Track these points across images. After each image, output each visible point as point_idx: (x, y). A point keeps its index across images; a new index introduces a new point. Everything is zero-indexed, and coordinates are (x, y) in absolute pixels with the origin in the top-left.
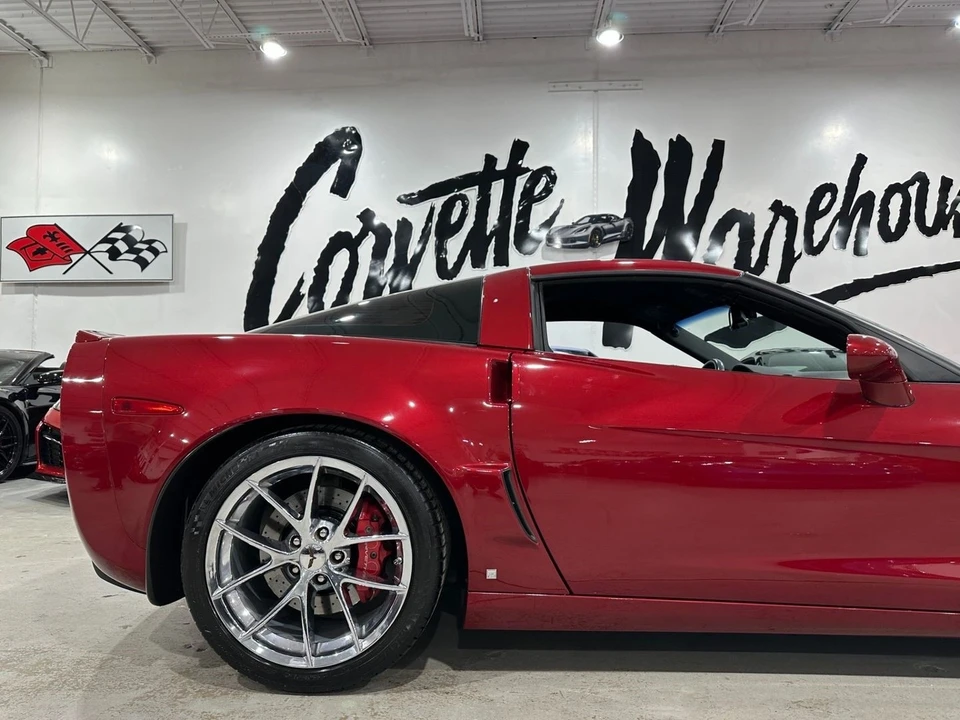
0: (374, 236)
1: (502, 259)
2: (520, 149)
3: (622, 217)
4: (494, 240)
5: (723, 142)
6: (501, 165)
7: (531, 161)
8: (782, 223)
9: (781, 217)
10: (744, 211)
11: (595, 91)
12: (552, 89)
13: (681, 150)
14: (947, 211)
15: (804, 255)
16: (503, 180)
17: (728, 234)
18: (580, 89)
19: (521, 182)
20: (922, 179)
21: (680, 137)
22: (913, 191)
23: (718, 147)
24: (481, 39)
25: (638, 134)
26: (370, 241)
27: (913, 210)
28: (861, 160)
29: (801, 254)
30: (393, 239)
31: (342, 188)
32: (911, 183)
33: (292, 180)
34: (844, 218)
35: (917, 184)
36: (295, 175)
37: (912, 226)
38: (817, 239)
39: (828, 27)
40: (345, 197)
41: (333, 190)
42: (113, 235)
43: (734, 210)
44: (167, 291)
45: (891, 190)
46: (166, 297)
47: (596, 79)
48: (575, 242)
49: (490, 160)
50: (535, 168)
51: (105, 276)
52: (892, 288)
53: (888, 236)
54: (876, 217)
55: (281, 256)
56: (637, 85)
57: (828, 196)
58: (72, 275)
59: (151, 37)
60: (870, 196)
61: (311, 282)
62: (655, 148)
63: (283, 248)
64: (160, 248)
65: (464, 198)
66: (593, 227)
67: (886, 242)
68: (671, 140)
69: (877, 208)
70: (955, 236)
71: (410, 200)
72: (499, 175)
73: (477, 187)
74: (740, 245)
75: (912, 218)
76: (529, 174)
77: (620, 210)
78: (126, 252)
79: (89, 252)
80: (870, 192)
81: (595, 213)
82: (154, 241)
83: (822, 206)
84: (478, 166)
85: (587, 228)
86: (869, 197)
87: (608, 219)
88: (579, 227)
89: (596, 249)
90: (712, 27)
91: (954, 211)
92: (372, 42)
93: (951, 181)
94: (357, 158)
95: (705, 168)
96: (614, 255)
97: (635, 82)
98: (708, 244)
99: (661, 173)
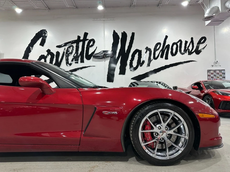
0: (50, 56)
1: (82, 61)
2: (86, 34)
4: (80, 56)
6: (82, 38)
7: (89, 37)
8: (148, 52)
10: (139, 49)
11: (104, 21)
12: (94, 20)
13: (124, 35)
14: (187, 49)
15: (153, 60)
17: (136, 55)
18: (100, 20)
19: (86, 42)
20: (180, 41)
21: (124, 32)
22: (179, 44)
23: (133, 34)
24: (76, 8)
25: (114, 31)
26: (49, 57)
27: (179, 48)
28: (167, 37)
29: (152, 60)
30: (55, 56)
31: (42, 44)
32: (178, 42)
34: (163, 51)
35: (180, 42)
36: (31, 41)
37: (179, 52)
38: (156, 56)
39: (158, 5)
40: (43, 46)
41: (40, 45)
43: (137, 49)
45: (173, 44)
47: (104, 18)
48: (99, 57)
49: (79, 37)
50: (90, 39)
52: (174, 67)
54: (170, 50)
56: (114, 19)
57: (159, 45)
60: (169, 45)
62: (118, 34)
66: (104, 53)
67: (173, 56)
68: (122, 32)
69: (170, 48)
70: (188, 55)
72: (81, 41)
73: (76, 44)
74: (138, 57)
75: (178, 50)
76: (88, 40)
77: (110, 49)
81: (104, 50)
83: (158, 48)
84: (76, 39)
85: (102, 54)
87: (107, 51)
88: (100, 53)
89: (105, 59)
90: (131, 5)
91: (188, 49)
92: (49, 9)
93: (187, 41)
94: (46, 37)
95: (130, 39)
96: (109, 60)
97: (113, 19)
98: (131, 57)
99: (120, 40)
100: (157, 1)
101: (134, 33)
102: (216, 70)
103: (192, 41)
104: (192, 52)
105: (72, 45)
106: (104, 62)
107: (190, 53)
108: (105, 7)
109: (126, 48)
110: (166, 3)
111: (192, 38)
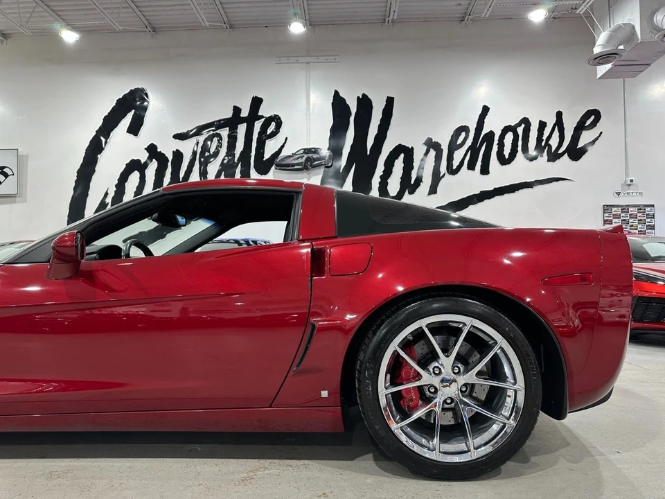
0: (156, 162)
2: (257, 102)
3: (325, 150)
4: (240, 164)
5: (393, 98)
6: (245, 113)
7: (265, 111)
8: (432, 153)
9: (431, 149)
10: (406, 146)
11: (308, 63)
12: (279, 62)
13: (365, 104)
14: (543, 144)
15: (447, 175)
16: (245, 124)
17: (396, 161)
18: (297, 62)
19: (258, 125)
20: (526, 121)
21: (364, 95)
22: (520, 130)
23: (390, 102)
24: (228, 27)
25: (336, 93)
26: (154, 165)
27: (520, 143)
28: (486, 110)
29: (444, 174)
30: (170, 164)
31: (134, 129)
32: (519, 125)
33: (101, 124)
34: (474, 150)
35: (523, 125)
36: (102, 121)
37: (520, 154)
38: (456, 164)
39: (462, 19)
40: (136, 135)
41: (129, 131)
43: (400, 145)
44: (15, 202)
45: (506, 130)
46: (14, 206)
47: (308, 55)
48: (294, 166)
49: (237, 110)
50: (267, 115)
52: (506, 196)
53: (504, 161)
54: (495, 148)
55: (93, 177)
56: (335, 59)
57: (463, 134)
61: (113, 194)
62: (347, 103)
63: (94, 171)
64: (9, 172)
65: (219, 136)
66: (306, 156)
67: (502, 165)
68: (358, 97)
69: (496, 142)
70: (548, 161)
71: (180, 137)
72: (243, 120)
73: (228, 128)
74: (404, 168)
75: (520, 148)
76: (263, 119)
77: (324, 145)
80: (491, 131)
81: (308, 147)
82: (5, 167)
83: (459, 142)
84: (229, 114)
85: (302, 157)
86: (491, 135)
87: (316, 151)
88: (296, 156)
89: (309, 172)
90: (385, 19)
91: (547, 144)
92: (154, 30)
93: (546, 123)
94: (145, 109)
95: (381, 116)
96: (321, 176)
97: (334, 57)
98: (383, 168)
99: (352, 119)
100: (459, 7)
101: (393, 99)
102: (629, 206)
103: (559, 123)
104: (559, 152)
105: (218, 132)
106: (305, 180)
107: (554, 157)
108: (310, 25)
109: (370, 142)
110: (484, 13)
111: (559, 114)
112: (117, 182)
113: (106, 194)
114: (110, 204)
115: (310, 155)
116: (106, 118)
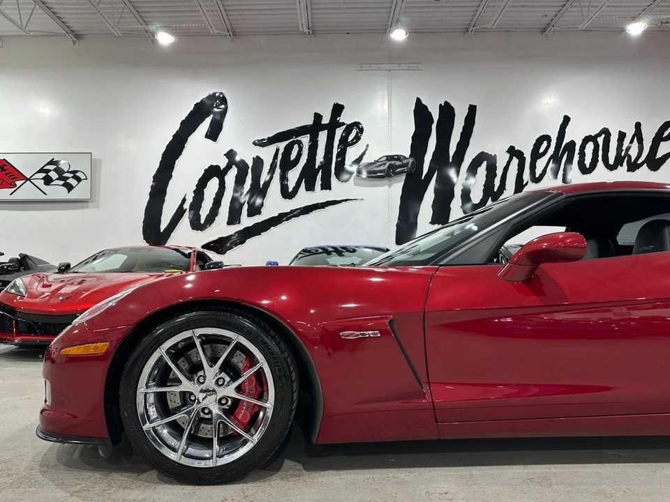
0: (236, 169)
1: (326, 186)
2: (338, 109)
3: (408, 157)
4: (321, 172)
5: (476, 106)
6: (326, 120)
7: (346, 118)
8: (515, 161)
9: (514, 157)
10: (489, 153)
11: (390, 70)
12: (360, 69)
13: (447, 111)
14: (623, 154)
15: (530, 183)
16: (326, 131)
17: (479, 169)
18: (379, 69)
19: (339, 132)
20: (606, 132)
21: (446, 103)
22: (600, 140)
23: (472, 110)
24: (311, 33)
25: (418, 101)
26: (233, 172)
27: (600, 153)
28: (567, 120)
29: (527, 182)
30: (250, 170)
31: (213, 134)
32: (599, 135)
33: (178, 129)
34: (556, 158)
35: (603, 136)
36: (179, 125)
37: (600, 164)
39: (544, 30)
40: (215, 141)
41: (207, 136)
42: (47, 167)
43: (483, 152)
44: (88, 208)
45: (587, 140)
46: (86, 210)
47: (390, 62)
48: (376, 173)
49: (318, 117)
50: (348, 122)
51: (42, 197)
53: (585, 170)
54: (576, 158)
55: (170, 182)
56: (417, 67)
57: (545, 143)
58: (17, 196)
59: (76, 27)
60: (572, 144)
61: (191, 200)
62: (430, 110)
63: (171, 176)
64: (82, 176)
65: (299, 143)
66: (388, 163)
67: (584, 174)
68: (441, 105)
69: (577, 151)
70: (628, 171)
71: (261, 143)
72: (324, 127)
73: (309, 135)
74: (487, 176)
75: (600, 158)
76: (345, 126)
77: (406, 152)
78: (56, 179)
79: (29, 179)
80: (572, 141)
81: (391, 154)
82: (77, 171)
83: (541, 150)
84: (309, 121)
85: (385, 164)
87: (399, 158)
88: (379, 163)
89: (391, 179)
90: (468, 29)
91: (627, 154)
92: (235, 34)
93: (625, 134)
94: (224, 114)
95: (463, 124)
96: (403, 183)
97: (416, 65)
98: (466, 175)
99: (434, 127)
100: (545, 19)
103: (638, 134)
104: (638, 162)
105: (299, 138)
106: (386, 187)
107: (633, 167)
109: (452, 149)
111: (638, 125)
112: (195, 188)
113: (184, 200)
114: (188, 210)
115: (393, 162)
116: (183, 123)
